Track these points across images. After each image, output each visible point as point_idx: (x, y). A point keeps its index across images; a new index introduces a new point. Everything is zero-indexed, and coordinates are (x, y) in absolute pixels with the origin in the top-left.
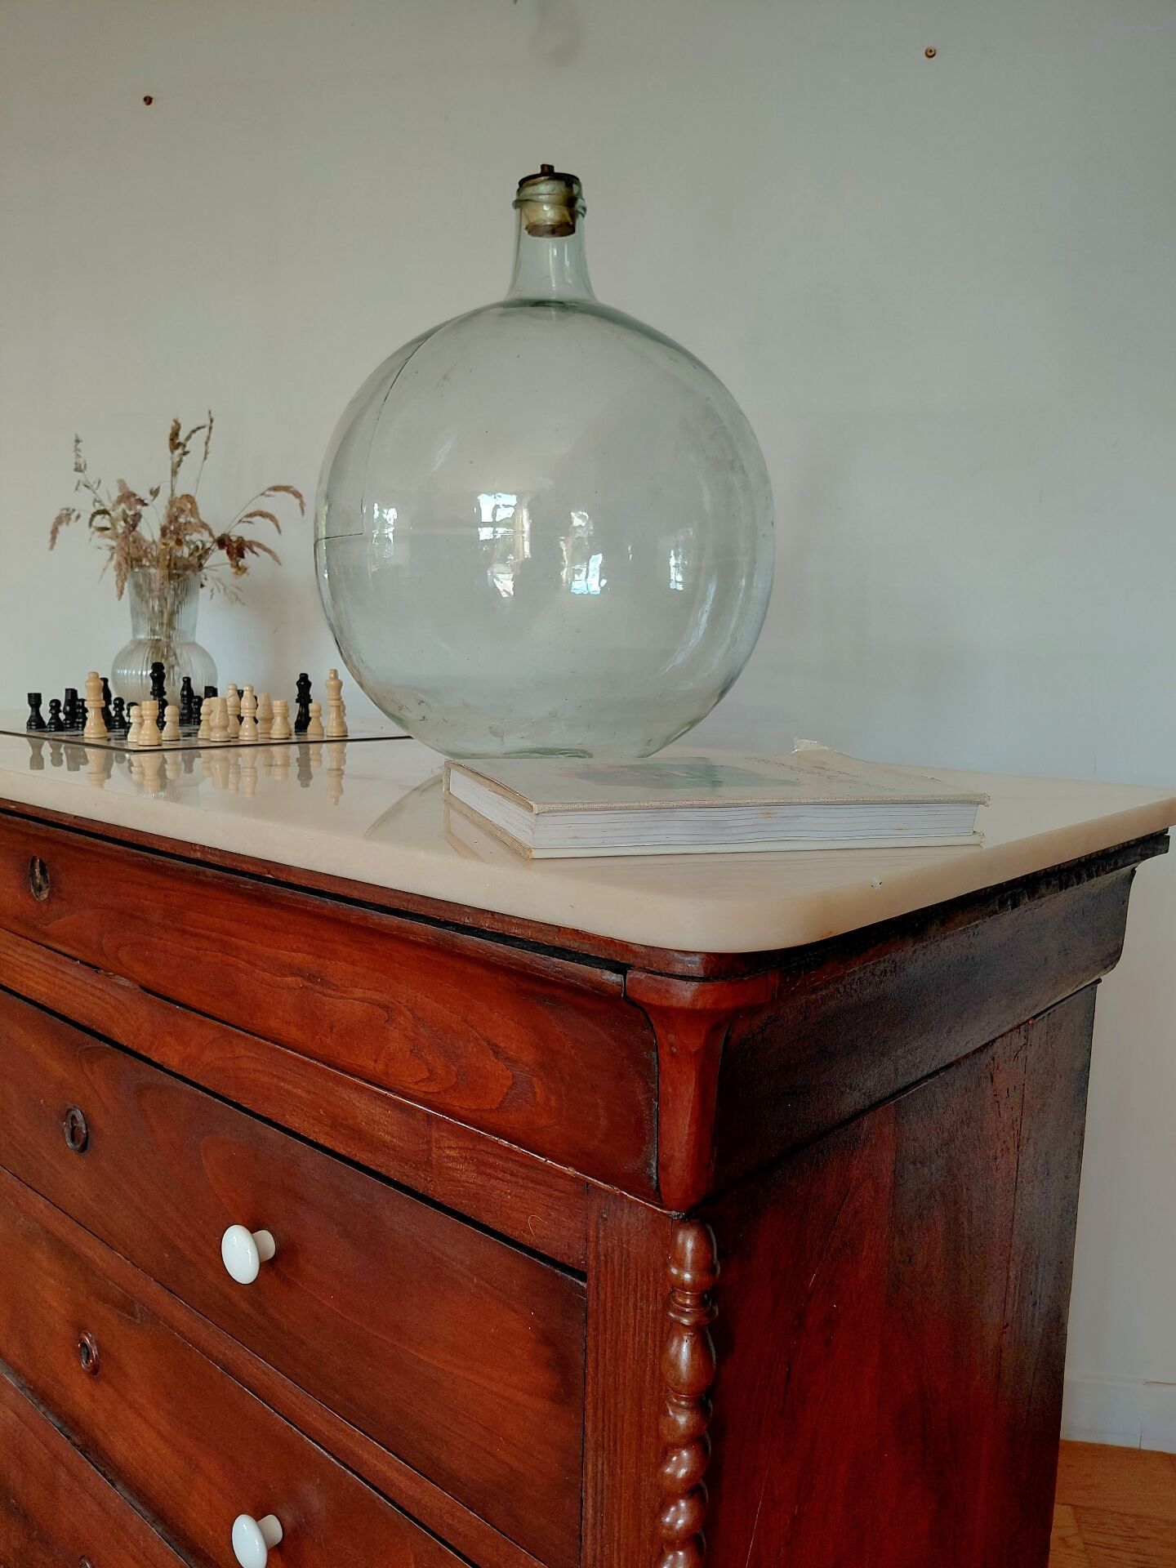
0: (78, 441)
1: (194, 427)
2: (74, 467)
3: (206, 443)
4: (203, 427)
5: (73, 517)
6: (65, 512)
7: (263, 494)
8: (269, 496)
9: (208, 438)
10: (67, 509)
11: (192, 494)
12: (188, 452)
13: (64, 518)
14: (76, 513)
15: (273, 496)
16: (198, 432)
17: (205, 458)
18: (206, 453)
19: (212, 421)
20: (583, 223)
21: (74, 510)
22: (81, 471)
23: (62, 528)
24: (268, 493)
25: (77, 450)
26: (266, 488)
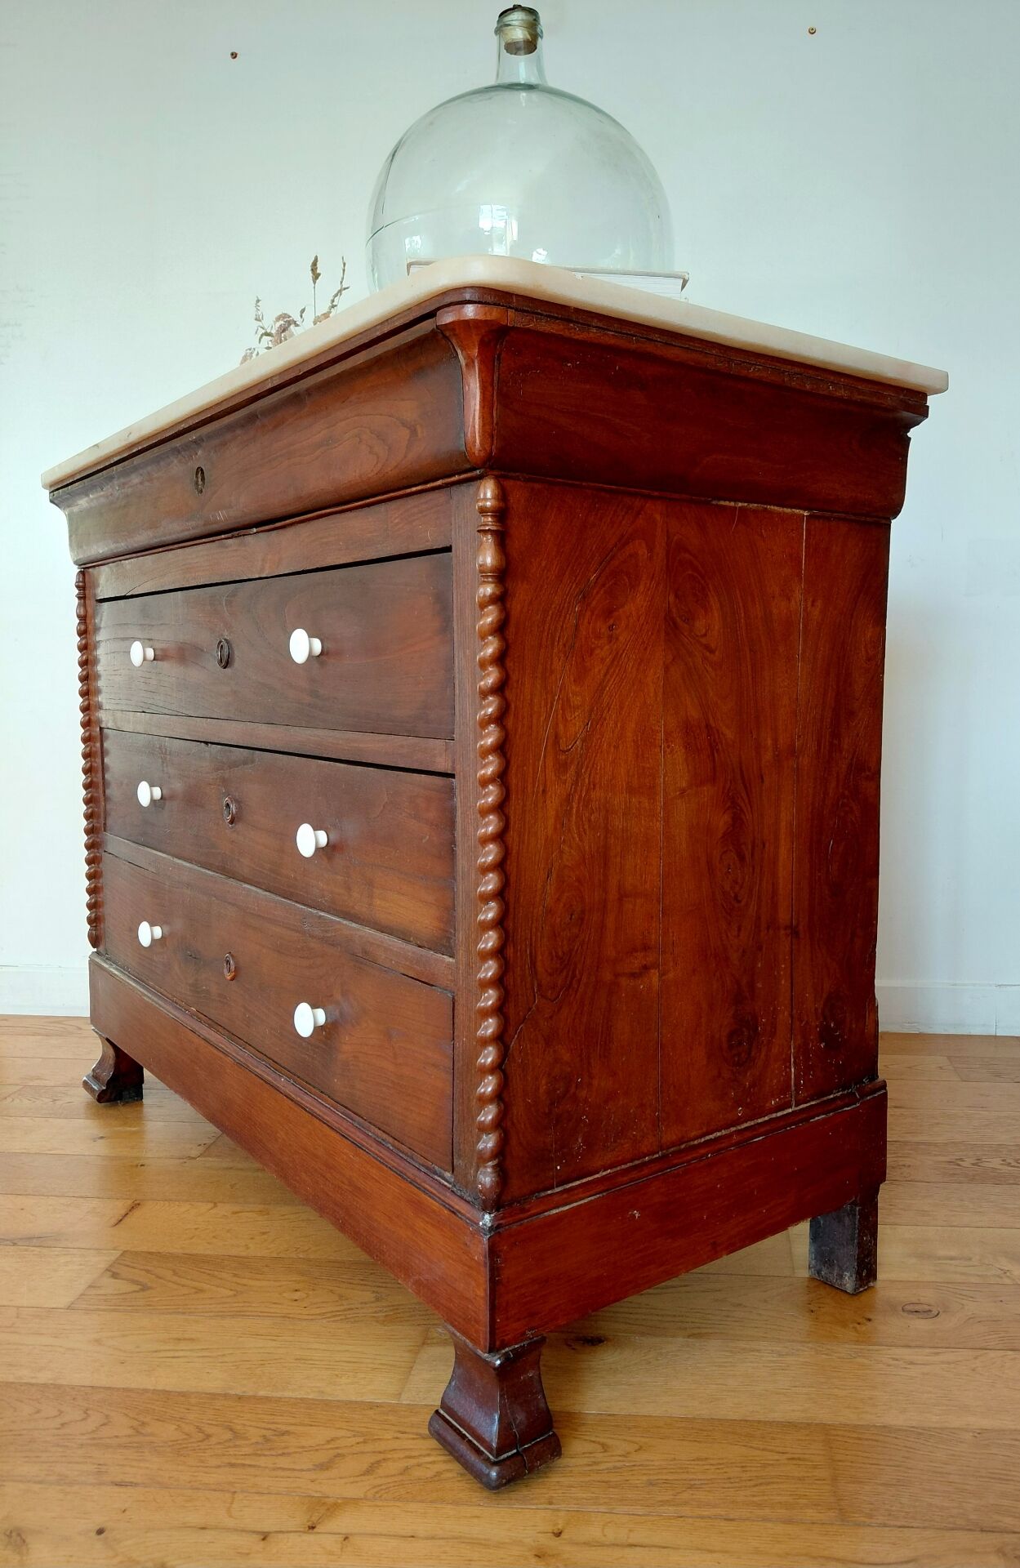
0: (258, 301)
2: (254, 316)
9: (343, 279)
10: (250, 349)
12: (336, 306)
14: (256, 352)
19: (344, 264)
20: (540, 43)
22: (260, 321)
25: (257, 306)
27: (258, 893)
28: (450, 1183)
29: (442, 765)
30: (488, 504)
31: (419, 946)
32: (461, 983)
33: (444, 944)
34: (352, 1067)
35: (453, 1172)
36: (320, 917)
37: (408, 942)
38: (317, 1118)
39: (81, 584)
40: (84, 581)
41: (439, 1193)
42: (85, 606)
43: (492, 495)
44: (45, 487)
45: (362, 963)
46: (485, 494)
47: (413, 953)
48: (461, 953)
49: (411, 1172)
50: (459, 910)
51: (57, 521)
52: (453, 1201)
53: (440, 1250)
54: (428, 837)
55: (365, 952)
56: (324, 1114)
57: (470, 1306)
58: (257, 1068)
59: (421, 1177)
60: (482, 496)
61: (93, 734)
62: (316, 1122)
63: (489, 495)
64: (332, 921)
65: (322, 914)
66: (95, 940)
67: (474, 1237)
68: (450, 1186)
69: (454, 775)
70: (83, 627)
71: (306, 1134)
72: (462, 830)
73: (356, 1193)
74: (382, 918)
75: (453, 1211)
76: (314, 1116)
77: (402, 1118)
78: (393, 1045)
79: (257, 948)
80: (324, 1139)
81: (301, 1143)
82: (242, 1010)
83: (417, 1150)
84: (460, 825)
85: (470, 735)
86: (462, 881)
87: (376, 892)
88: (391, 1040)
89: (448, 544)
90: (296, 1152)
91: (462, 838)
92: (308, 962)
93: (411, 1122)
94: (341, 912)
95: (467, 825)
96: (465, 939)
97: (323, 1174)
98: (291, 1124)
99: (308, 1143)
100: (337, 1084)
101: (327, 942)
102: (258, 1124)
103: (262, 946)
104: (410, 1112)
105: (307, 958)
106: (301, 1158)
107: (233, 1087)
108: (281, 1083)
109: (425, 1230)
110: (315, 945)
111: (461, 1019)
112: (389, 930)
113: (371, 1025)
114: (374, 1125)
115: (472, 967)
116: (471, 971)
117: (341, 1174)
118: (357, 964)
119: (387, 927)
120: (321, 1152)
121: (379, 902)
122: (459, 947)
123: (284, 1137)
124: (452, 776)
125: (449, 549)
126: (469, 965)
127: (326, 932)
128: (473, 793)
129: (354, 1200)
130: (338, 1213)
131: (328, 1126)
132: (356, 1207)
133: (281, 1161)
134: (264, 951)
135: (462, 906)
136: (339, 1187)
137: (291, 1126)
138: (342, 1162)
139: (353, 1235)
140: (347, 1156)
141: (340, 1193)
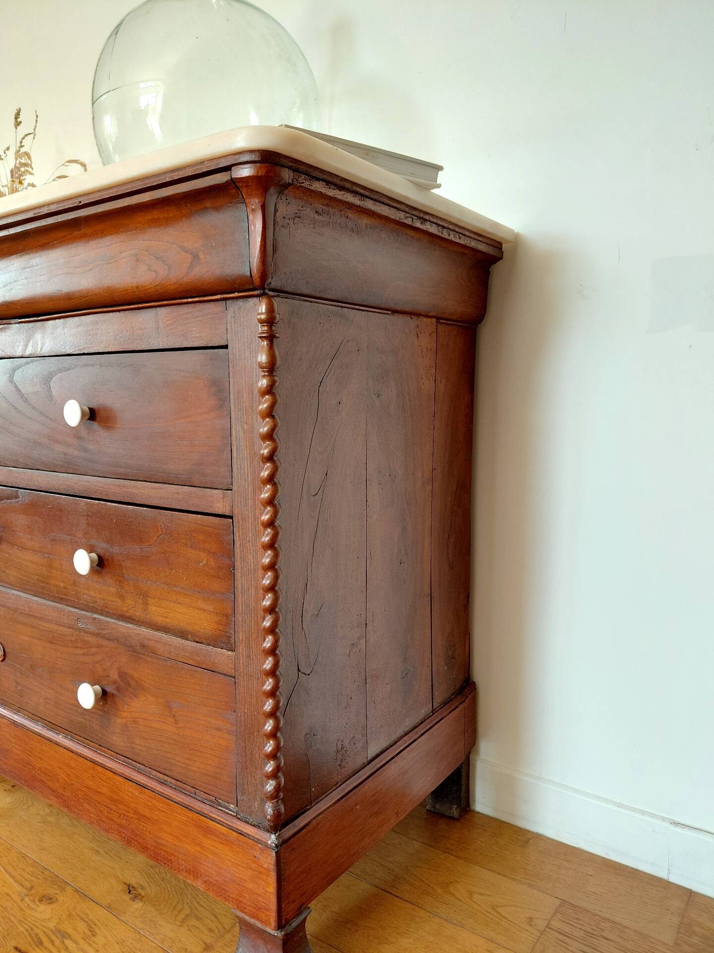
1: (27, 133)
4: (32, 134)
7: (63, 165)
8: (67, 166)
11: (29, 152)
15: (69, 166)
16: (29, 136)
24: (67, 164)
26: (65, 162)
27: (28, 598)
28: (234, 812)
29: (219, 508)
30: (264, 316)
31: (197, 642)
32: (242, 670)
33: (224, 640)
34: (131, 729)
35: (236, 804)
36: (95, 619)
37: (187, 639)
38: (99, 765)
41: (227, 821)
45: (139, 653)
47: (192, 647)
48: (241, 648)
49: (198, 805)
50: (239, 617)
52: (240, 826)
53: (229, 860)
54: (205, 562)
55: (143, 646)
56: (105, 762)
57: (260, 899)
58: (35, 727)
59: (206, 809)
62: (99, 768)
63: (264, 310)
64: (108, 622)
65: (96, 616)
67: (263, 852)
68: (235, 814)
71: (89, 777)
72: (241, 558)
73: (142, 820)
74: (159, 620)
75: (241, 834)
76: (96, 764)
77: (185, 766)
78: (174, 713)
79: (27, 638)
80: (108, 781)
81: (84, 783)
82: (14, 684)
83: (201, 789)
84: (239, 554)
85: (248, 488)
86: (242, 595)
87: (151, 601)
88: (171, 710)
89: (224, 343)
90: (79, 790)
91: (241, 564)
92: (82, 651)
93: (194, 769)
94: (114, 614)
95: (246, 555)
96: (246, 638)
97: (108, 805)
98: (73, 769)
99: (91, 783)
100: (118, 741)
101: (104, 637)
102: (37, 768)
103: (33, 637)
104: (193, 761)
105: (81, 648)
106: (85, 794)
107: (9, 741)
108: (60, 738)
109: (214, 846)
110: (90, 639)
111: (243, 696)
112: (166, 630)
113: (151, 698)
114: (155, 770)
115: (253, 659)
116: (252, 662)
117: (126, 806)
118: (134, 653)
119: (164, 627)
120: (104, 790)
121: (154, 608)
122: (239, 644)
123: (66, 779)
124: (231, 517)
125: (226, 347)
126: (250, 657)
127: (102, 629)
128: (252, 530)
129: (140, 825)
130: (124, 833)
131: (111, 771)
132: (143, 830)
133: (62, 795)
134: (35, 641)
135: (242, 614)
136: (124, 815)
137: (73, 771)
138: (127, 797)
139: (140, 849)
140: (132, 793)
141: (126, 820)
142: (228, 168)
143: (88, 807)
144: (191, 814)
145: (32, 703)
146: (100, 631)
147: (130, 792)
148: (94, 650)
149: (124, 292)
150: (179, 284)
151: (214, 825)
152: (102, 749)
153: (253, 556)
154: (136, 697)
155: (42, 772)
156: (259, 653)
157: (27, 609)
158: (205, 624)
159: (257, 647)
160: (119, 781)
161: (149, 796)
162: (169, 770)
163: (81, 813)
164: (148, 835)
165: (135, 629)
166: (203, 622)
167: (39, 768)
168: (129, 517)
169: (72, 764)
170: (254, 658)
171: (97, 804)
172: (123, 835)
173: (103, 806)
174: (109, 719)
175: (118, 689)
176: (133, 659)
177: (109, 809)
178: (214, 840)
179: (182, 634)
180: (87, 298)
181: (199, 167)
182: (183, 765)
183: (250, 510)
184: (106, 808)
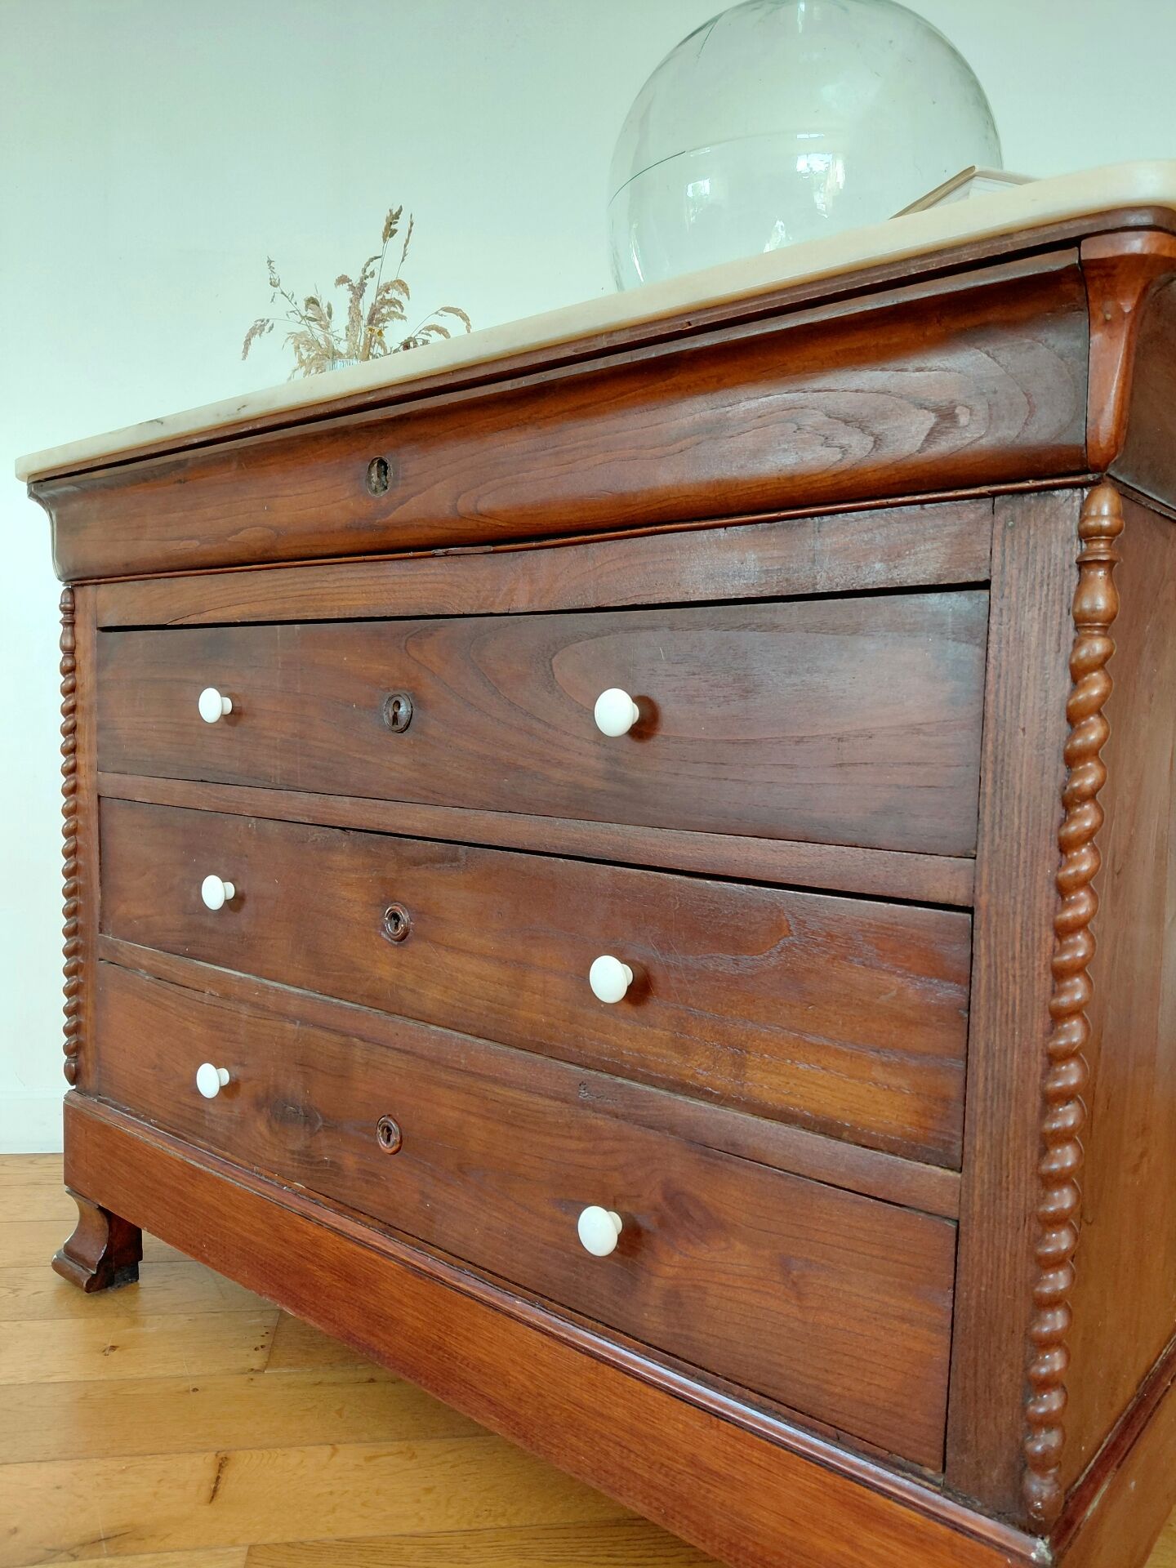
0: (270, 262)
3: (405, 246)
5: (267, 328)
6: (259, 323)
7: (437, 313)
8: (442, 315)
13: (259, 328)
15: (445, 315)
17: (403, 260)
18: (405, 255)
19: (412, 224)
21: (268, 321)
23: (255, 340)
24: (441, 312)
26: (439, 309)
27: (466, 1040)
28: (939, 1484)
29: (940, 891)
30: (1106, 523)
31: (864, 1146)
32: (977, 1208)
33: (934, 1147)
34: (686, 1300)
35: (944, 1470)
36: (619, 1086)
37: (838, 1139)
39: (68, 606)
40: (73, 602)
42: (73, 634)
43: (1111, 509)
44: (20, 477)
45: (717, 1158)
46: (1099, 509)
47: (850, 1155)
48: (979, 1167)
50: (976, 1106)
51: (38, 522)
54: (893, 993)
55: (728, 1145)
58: (459, 1281)
60: (1094, 513)
61: (81, 802)
63: (1106, 510)
64: (648, 1094)
65: (621, 1081)
66: (74, 1076)
68: (942, 1489)
69: (972, 909)
70: (69, 663)
71: (581, 1384)
72: (989, 989)
73: (706, 1479)
74: (770, 1098)
75: (957, 1527)
76: (602, 1362)
77: (816, 1382)
78: (795, 1280)
79: (456, 1114)
80: (628, 1396)
81: (568, 1395)
82: (417, 1196)
83: (854, 1431)
84: (984, 982)
85: (1019, 854)
86: (987, 1062)
87: (753, 1059)
88: (789, 1273)
89: (982, 578)
90: (556, 1407)
91: (988, 1001)
92: (582, 1145)
93: (838, 1390)
94: (663, 1080)
95: (1004, 985)
96: (991, 1146)
97: (624, 1443)
98: (544, 1366)
99: (586, 1396)
100: (653, 1322)
101: (638, 1121)
102: (460, 1358)
103: (469, 1113)
104: (836, 1376)
105: (579, 1139)
106: (569, 1417)
107: (400, 1302)
108: (518, 1305)
109: (887, 1549)
110: (600, 1123)
111: (976, 1259)
112: (786, 1117)
113: (739, 1246)
114: (740, 1385)
115: (1008, 1189)
116: (1004, 1194)
117: (669, 1448)
118: (704, 1158)
119: (781, 1112)
120: (618, 1413)
121: (759, 1075)
122: (973, 1157)
123: (528, 1383)
124: (969, 910)
125: (985, 585)
126: (1000, 1183)
127: (637, 1107)
128: (1021, 938)
129: (700, 1487)
130: (657, 1499)
131: (637, 1379)
132: (705, 1497)
133: (514, 1413)
134: (473, 1119)
135: (985, 1100)
136: (662, 1465)
137: (542, 1368)
138: (672, 1432)
139: (695, 1533)
140: (687, 1425)
141: (666, 1475)
142: (1074, 243)
143: (574, 1440)
144: (830, 1479)
145: (455, 1235)
146: (633, 1111)
147: (681, 1422)
148: (608, 1145)
149: (754, 490)
150: (896, 469)
151: (890, 1507)
152: (614, 1335)
153: (1021, 988)
154: (702, 1241)
155: (470, 1365)
156: (1023, 1179)
157: (463, 1061)
158: (887, 1114)
159: (1019, 1167)
160: (655, 1399)
161: (727, 1434)
162: (773, 1388)
163: (555, 1451)
164: (718, 1509)
165: (716, 1112)
166: (882, 1108)
167: (464, 1358)
168: (712, 901)
169: (544, 1355)
170: (1011, 1187)
171: (596, 1439)
172: (655, 1504)
173: (611, 1444)
174: (637, 1280)
175: (663, 1223)
176: (703, 1167)
177: (625, 1451)
178: (889, 1537)
179: (829, 1128)
180: (665, 504)
181: (996, 244)
182: (809, 1381)
183: (1019, 899)
184: (618, 1448)
